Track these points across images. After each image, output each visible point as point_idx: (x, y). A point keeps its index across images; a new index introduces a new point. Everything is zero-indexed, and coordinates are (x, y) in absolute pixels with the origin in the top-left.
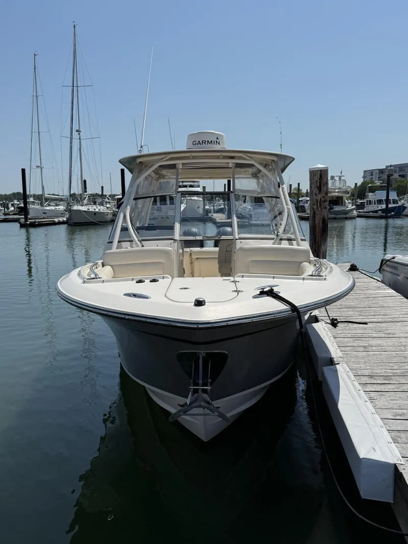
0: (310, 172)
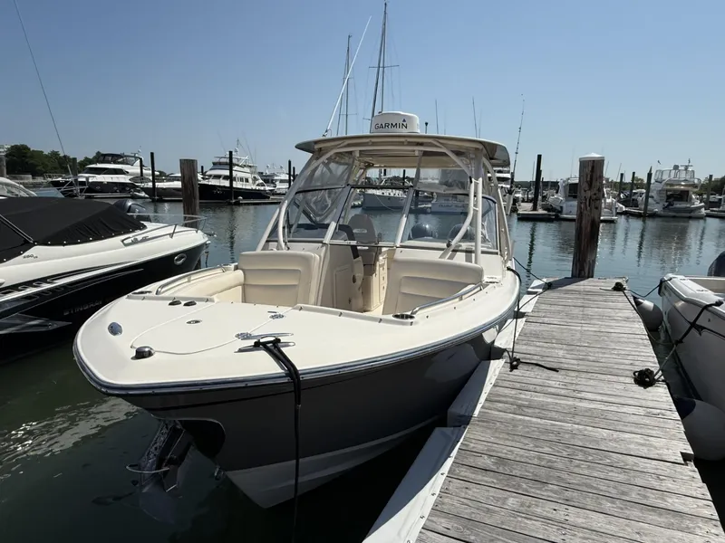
0: (581, 162)
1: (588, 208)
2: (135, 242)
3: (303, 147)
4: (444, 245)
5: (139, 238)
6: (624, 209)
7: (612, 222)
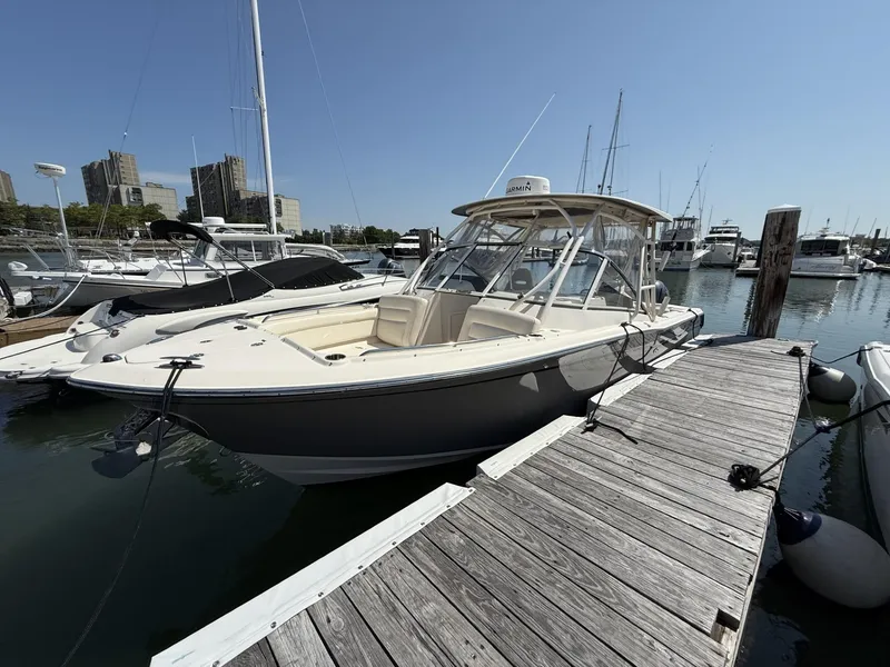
0: (768, 214)
1: (774, 264)
2: (351, 288)
3: (459, 211)
4: (515, 296)
5: (354, 285)
6: (875, 265)
7: (854, 279)
